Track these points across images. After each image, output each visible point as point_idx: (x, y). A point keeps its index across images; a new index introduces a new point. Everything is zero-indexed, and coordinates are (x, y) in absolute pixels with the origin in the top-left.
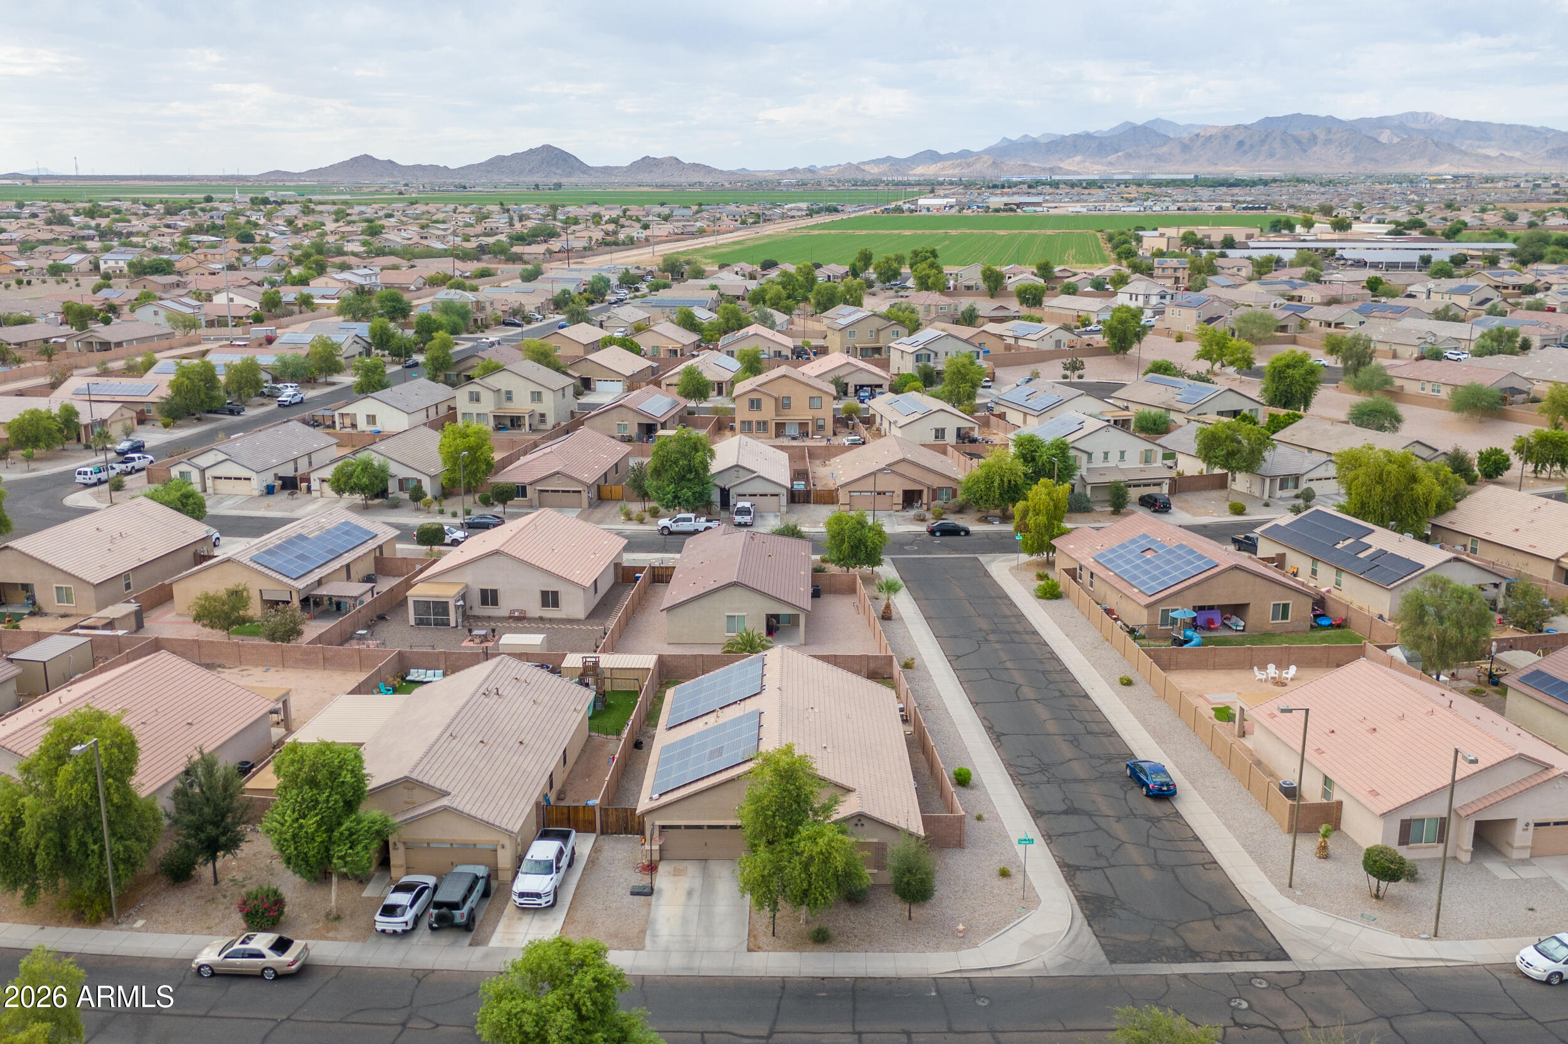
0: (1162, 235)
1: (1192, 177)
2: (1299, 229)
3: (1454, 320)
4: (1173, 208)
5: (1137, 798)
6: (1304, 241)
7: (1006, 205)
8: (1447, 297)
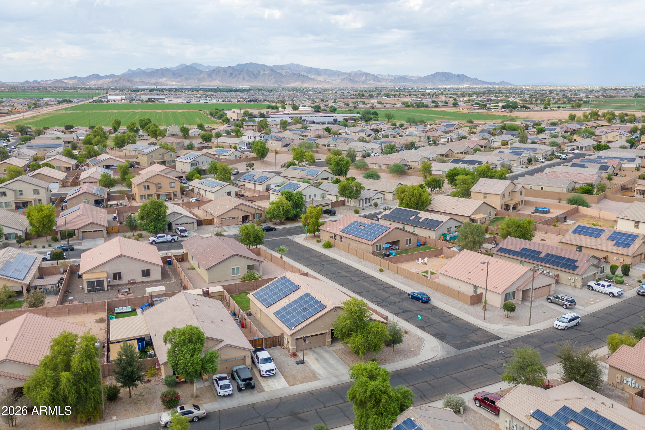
0: (234, 112)
1: (216, 87)
2: (280, 109)
3: (366, 142)
4: (221, 100)
5: (419, 303)
6: (288, 114)
7: (149, 99)
8: (357, 134)
